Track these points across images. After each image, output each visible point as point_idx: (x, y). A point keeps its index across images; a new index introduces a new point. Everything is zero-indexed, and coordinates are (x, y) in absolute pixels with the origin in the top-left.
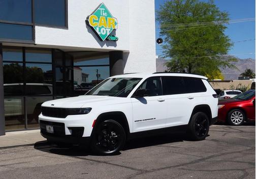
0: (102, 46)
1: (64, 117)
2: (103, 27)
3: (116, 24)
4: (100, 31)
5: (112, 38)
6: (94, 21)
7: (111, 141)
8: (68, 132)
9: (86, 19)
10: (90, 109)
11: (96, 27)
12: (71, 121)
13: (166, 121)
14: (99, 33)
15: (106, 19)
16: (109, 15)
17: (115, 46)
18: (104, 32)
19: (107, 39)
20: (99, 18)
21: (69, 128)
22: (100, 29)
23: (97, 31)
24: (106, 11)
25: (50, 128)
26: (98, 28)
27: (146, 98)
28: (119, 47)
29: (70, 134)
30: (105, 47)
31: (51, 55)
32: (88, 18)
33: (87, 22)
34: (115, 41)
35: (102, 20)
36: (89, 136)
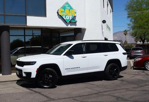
0: (67, 26)
2: (67, 15)
3: (75, 13)
4: (65, 17)
5: (73, 21)
6: (62, 12)
7: (49, 80)
8: (24, 75)
9: (57, 11)
10: (35, 62)
11: (63, 16)
12: (26, 69)
13: (88, 69)
14: (65, 19)
15: (70, 11)
16: (71, 8)
17: (76, 25)
18: (68, 18)
19: (70, 22)
20: (65, 10)
21: (25, 73)
22: (65, 16)
23: (64, 17)
24: (69, 6)
27: (73, 55)
28: (78, 26)
30: (69, 26)
31: (40, 31)
33: (58, 13)
34: (75, 23)
35: (67, 11)
36: (35, 77)
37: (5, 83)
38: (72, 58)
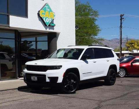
0: (46, 29)
1: (45, 71)
2: (47, 17)
3: (54, 16)
4: (46, 20)
5: (52, 25)
6: (43, 14)
7: (71, 85)
8: (48, 80)
9: (38, 12)
10: (61, 66)
11: (43, 18)
12: (50, 73)
14: (45, 21)
15: (49, 13)
17: (53, 29)
18: (48, 21)
19: (49, 25)
20: (45, 12)
21: (49, 78)
22: (46, 18)
23: (44, 20)
24: (49, 8)
25: (34, 78)
26: (44, 18)
28: (55, 30)
29: (49, 81)
30: (48, 30)
31: (14, 34)
32: (39, 12)
34: (53, 26)
35: (47, 13)
36: (61, 82)
37: (6, 91)
38: (87, 62)
